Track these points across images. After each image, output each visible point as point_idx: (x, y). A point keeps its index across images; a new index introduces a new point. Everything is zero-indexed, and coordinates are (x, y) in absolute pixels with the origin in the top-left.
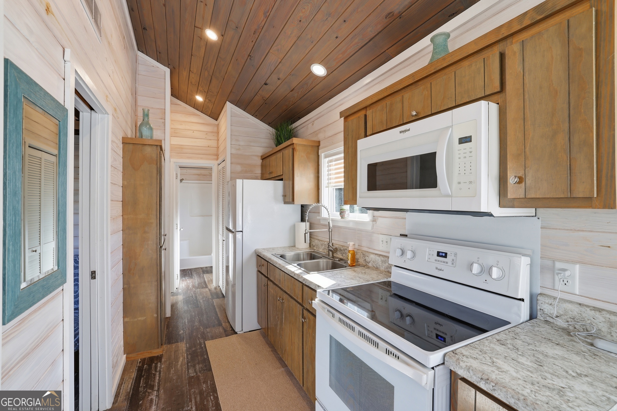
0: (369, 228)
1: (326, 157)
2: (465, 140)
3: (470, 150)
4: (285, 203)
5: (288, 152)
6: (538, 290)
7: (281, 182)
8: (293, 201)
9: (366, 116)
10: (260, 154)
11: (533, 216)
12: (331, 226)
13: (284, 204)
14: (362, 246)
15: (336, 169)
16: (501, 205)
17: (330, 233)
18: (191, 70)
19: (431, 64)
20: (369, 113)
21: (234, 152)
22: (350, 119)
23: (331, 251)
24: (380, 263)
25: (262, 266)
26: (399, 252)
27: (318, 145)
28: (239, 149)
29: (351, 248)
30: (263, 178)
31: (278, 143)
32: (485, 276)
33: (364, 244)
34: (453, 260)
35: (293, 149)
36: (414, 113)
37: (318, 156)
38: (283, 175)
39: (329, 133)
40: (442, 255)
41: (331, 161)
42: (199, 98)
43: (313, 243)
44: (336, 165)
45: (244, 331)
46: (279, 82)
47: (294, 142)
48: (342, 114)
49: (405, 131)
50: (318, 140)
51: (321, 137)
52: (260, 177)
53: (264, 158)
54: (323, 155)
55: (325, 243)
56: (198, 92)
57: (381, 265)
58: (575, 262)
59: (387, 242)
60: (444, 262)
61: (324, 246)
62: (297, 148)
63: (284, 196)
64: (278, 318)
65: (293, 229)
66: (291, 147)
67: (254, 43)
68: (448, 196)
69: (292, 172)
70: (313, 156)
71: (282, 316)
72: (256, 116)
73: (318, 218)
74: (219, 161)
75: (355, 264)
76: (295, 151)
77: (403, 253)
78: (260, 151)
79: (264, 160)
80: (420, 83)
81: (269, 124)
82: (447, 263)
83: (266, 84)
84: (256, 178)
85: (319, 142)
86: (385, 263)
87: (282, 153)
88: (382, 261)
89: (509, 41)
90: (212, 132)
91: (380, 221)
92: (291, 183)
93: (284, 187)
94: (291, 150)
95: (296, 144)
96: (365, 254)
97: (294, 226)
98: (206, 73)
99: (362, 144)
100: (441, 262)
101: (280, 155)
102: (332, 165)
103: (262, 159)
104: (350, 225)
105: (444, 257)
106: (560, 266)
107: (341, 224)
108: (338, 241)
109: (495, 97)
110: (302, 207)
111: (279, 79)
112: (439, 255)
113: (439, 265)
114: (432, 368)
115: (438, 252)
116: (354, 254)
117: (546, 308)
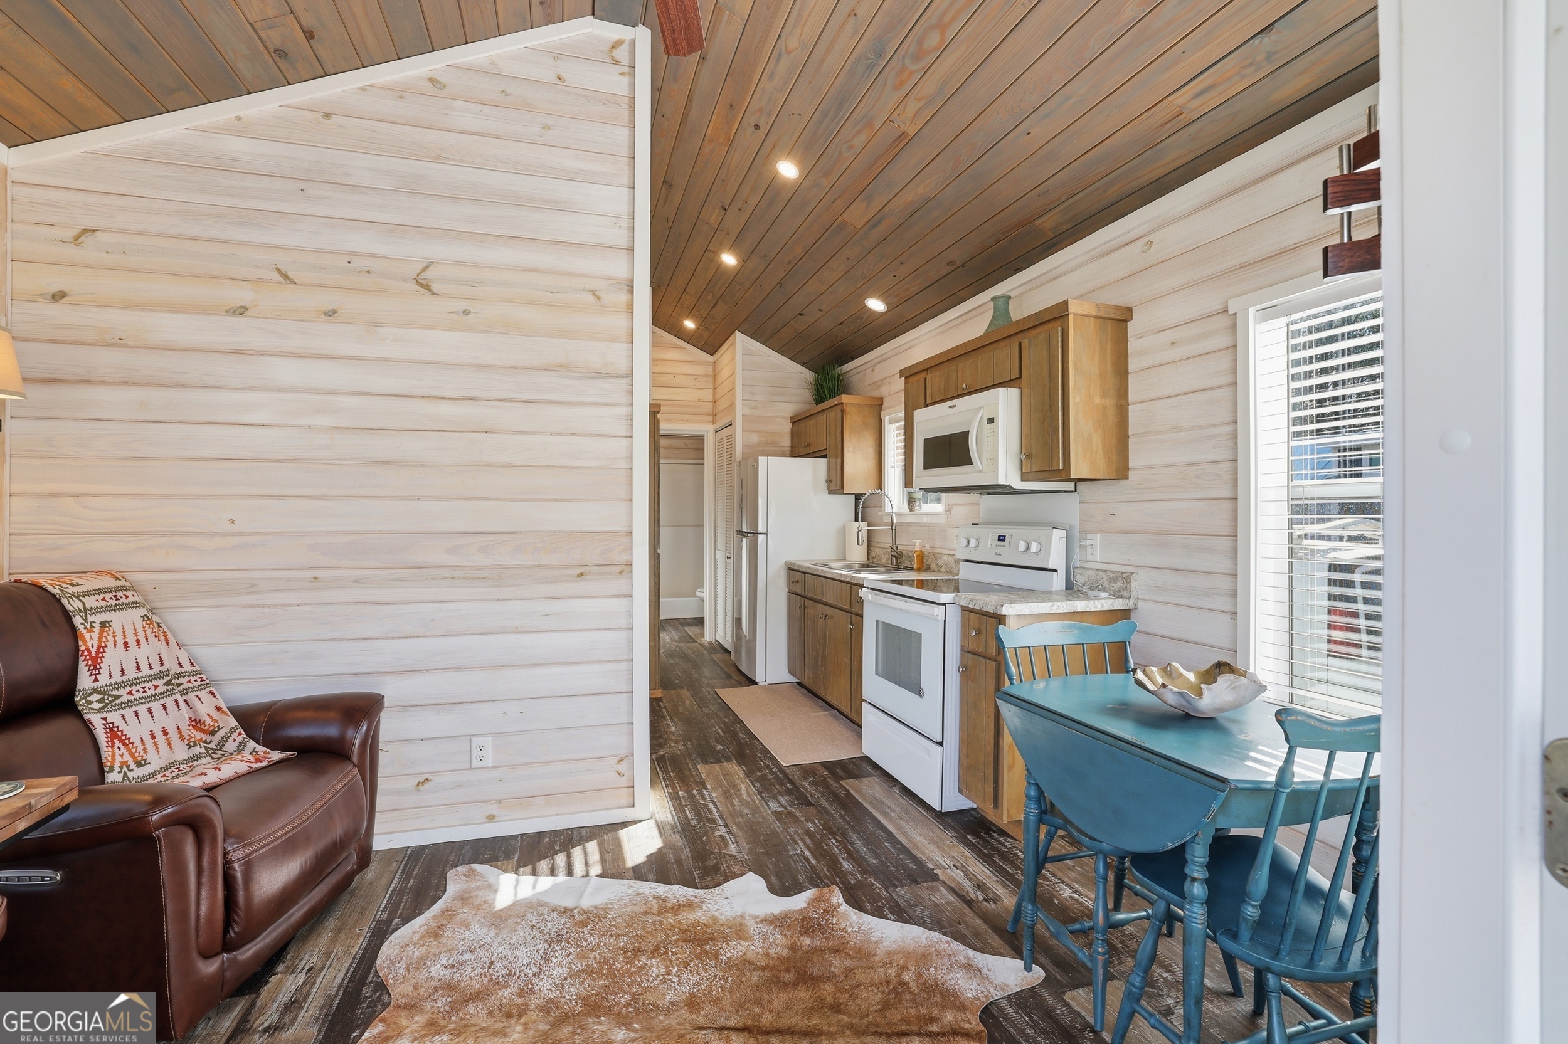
0: (942, 520)
1: (890, 423)
2: (991, 421)
3: (994, 430)
4: (830, 492)
5: (834, 414)
6: (1074, 564)
7: (824, 460)
8: (842, 489)
9: (925, 379)
10: (790, 415)
11: (1072, 492)
12: (895, 522)
13: (828, 494)
14: (932, 546)
16: (1022, 479)
17: (894, 531)
18: (687, 290)
19: (986, 335)
20: (929, 376)
21: (747, 411)
22: (912, 379)
23: (894, 556)
25: (797, 583)
26: (966, 542)
27: (880, 403)
28: (755, 408)
29: (917, 548)
30: (795, 452)
31: (820, 398)
32: (1029, 553)
33: (937, 544)
34: (1009, 541)
35: (842, 411)
36: (965, 387)
37: (880, 421)
38: (826, 448)
39: (895, 387)
40: (1002, 539)
41: (896, 429)
42: (689, 324)
43: (873, 553)
45: (768, 682)
46: (822, 313)
47: (843, 401)
48: (902, 373)
49: (953, 406)
50: (879, 396)
51: (882, 391)
52: (788, 453)
53: (795, 421)
54: (887, 419)
56: (690, 315)
57: (954, 567)
58: (1097, 532)
59: (957, 537)
60: (1002, 546)
62: (848, 409)
63: (829, 481)
64: (820, 645)
65: (843, 531)
66: (839, 407)
68: (980, 470)
69: (840, 445)
70: (872, 422)
71: (826, 637)
72: (782, 353)
73: (880, 513)
74: (718, 425)
75: (924, 567)
76: (845, 413)
77: (969, 542)
78: (788, 409)
79: (795, 424)
80: (972, 353)
81: (803, 364)
82: (1005, 546)
83: (801, 314)
84: (783, 455)
85: (881, 399)
86: (954, 563)
87: (825, 416)
88: (951, 561)
89: (1025, 333)
90: (705, 376)
91: (955, 510)
92: (839, 461)
93: (829, 467)
94: (839, 413)
95: (847, 404)
96: (936, 556)
97: (844, 527)
98: (710, 296)
99: (919, 415)
100: (1000, 546)
101: (822, 418)
103: (793, 423)
104: (925, 520)
105: (1004, 540)
106: (1089, 536)
107: (909, 520)
108: (904, 545)
109: (1018, 382)
110: (858, 497)
111: (821, 310)
112: (999, 540)
113: (999, 550)
114: (944, 604)
115: (999, 536)
116: (922, 556)
117: (1080, 579)
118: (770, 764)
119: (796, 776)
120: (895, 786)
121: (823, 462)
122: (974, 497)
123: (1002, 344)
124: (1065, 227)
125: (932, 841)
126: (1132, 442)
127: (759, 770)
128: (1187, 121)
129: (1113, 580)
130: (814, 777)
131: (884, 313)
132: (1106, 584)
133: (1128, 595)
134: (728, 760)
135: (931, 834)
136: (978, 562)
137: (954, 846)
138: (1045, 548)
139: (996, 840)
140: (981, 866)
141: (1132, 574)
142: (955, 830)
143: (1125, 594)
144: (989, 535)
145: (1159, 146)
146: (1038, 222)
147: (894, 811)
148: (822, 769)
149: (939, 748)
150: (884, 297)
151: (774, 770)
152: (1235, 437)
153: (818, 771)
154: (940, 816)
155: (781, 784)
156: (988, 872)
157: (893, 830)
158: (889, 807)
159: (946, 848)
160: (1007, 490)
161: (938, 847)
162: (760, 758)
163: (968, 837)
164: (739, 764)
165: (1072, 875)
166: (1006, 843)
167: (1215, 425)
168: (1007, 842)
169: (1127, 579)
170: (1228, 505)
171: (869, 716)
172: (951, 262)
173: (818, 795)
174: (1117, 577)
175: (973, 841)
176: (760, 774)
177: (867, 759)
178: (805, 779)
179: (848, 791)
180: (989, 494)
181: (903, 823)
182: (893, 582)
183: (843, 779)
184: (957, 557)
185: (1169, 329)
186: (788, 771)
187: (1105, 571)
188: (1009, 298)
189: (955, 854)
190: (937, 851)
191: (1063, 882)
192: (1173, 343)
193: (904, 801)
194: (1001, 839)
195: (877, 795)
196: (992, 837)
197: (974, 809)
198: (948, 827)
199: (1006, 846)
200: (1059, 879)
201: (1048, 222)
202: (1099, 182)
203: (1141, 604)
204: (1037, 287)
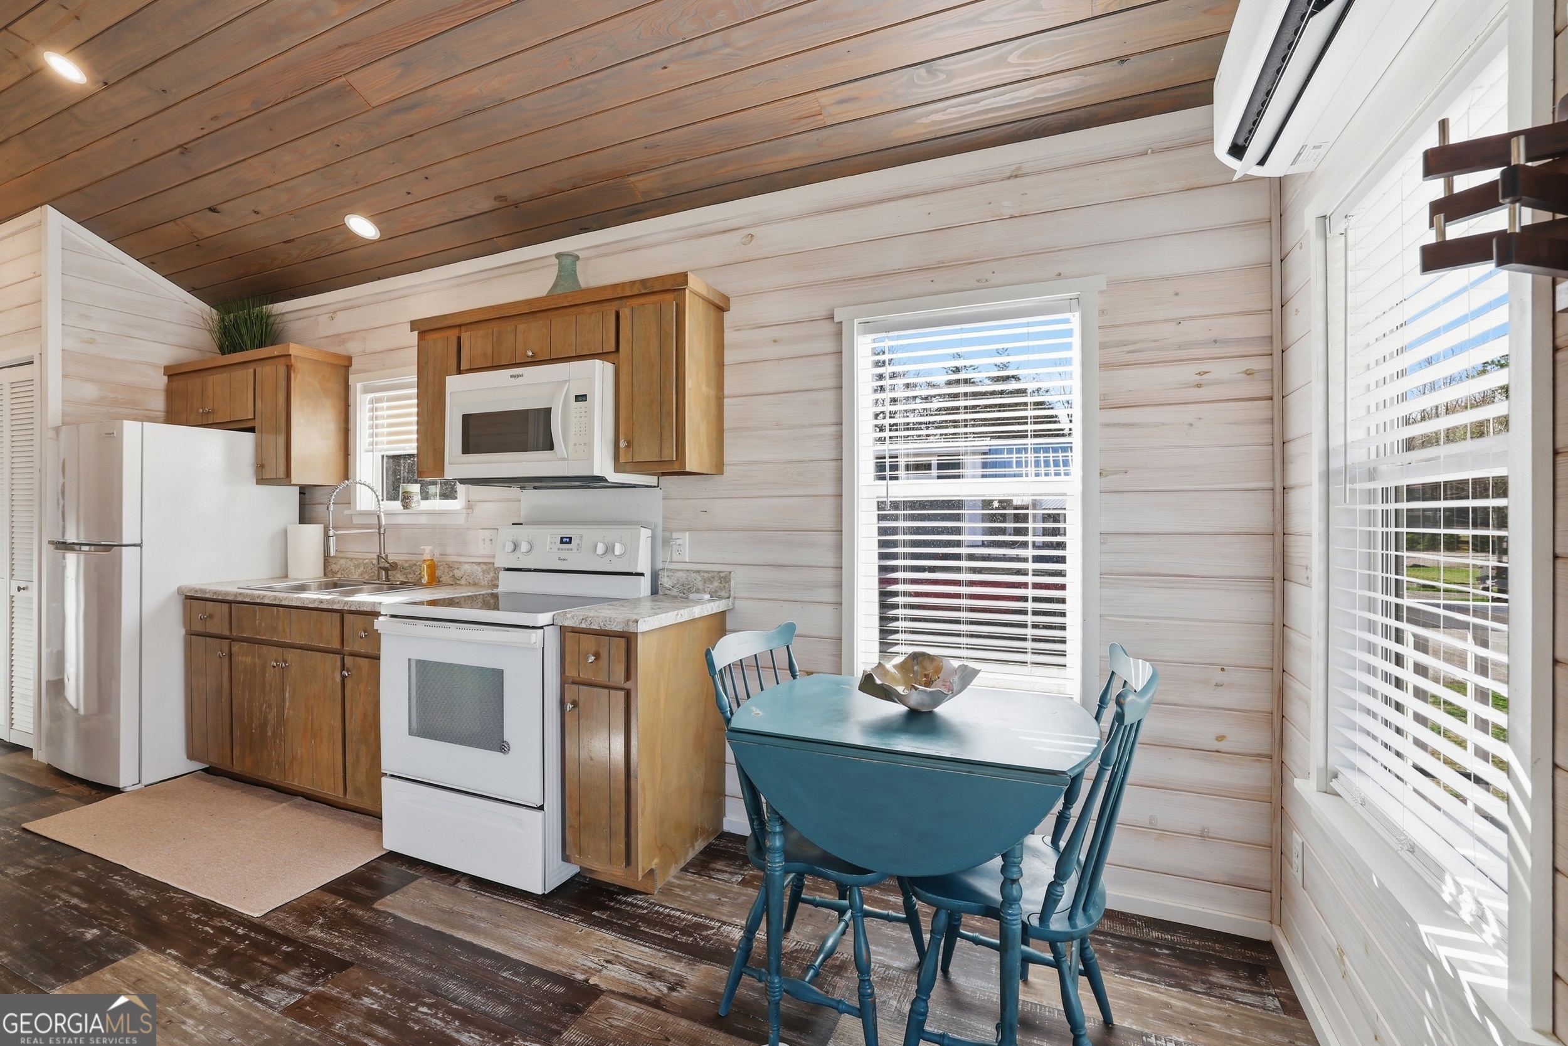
0: (461, 520)
1: (366, 390)
2: (580, 398)
3: (586, 410)
4: (261, 481)
5: (273, 370)
6: (660, 565)
7: (249, 436)
8: (286, 478)
9: (459, 339)
11: (654, 487)
12: (384, 523)
13: (257, 484)
14: (447, 553)
15: (390, 417)
16: (616, 471)
17: (382, 536)
19: (550, 296)
20: (464, 336)
21: (75, 345)
22: (430, 337)
23: (384, 569)
24: (480, 575)
25: (208, 619)
26: (510, 547)
27: (346, 364)
28: (91, 342)
29: (427, 557)
30: (177, 420)
31: (230, 344)
32: (609, 556)
33: (450, 550)
34: (578, 545)
35: (289, 368)
36: (530, 354)
38: (254, 418)
39: (375, 343)
40: (566, 541)
41: (379, 400)
43: (333, 566)
44: (389, 408)
45: (145, 781)
46: (254, 218)
47: (290, 352)
48: (414, 325)
49: (518, 376)
50: (346, 354)
51: (353, 348)
52: (164, 417)
53: (177, 374)
54: (359, 386)
55: (365, 562)
57: (481, 578)
58: (686, 530)
59: (491, 540)
60: (568, 550)
61: (362, 569)
62: (298, 365)
63: (258, 467)
64: (269, 705)
65: (282, 540)
66: (283, 360)
67: (200, 135)
68: (564, 459)
69: (284, 415)
70: (335, 386)
71: (284, 695)
72: (151, 265)
73: (346, 512)
75: (435, 581)
76: (294, 371)
77: (516, 547)
78: (166, 354)
79: (176, 379)
80: (539, 315)
81: (192, 290)
82: (571, 550)
83: (213, 210)
85: (350, 359)
86: (489, 574)
87: (252, 371)
88: (484, 572)
89: (624, 301)
91: (480, 508)
92: (281, 439)
93: (259, 448)
94: (282, 370)
95: (296, 357)
96: (452, 565)
97: (285, 532)
99: (453, 383)
100: (565, 549)
101: (243, 373)
102: (382, 409)
103: (169, 376)
104: (423, 520)
105: (570, 542)
106: (675, 535)
107: (401, 520)
108: (395, 553)
109: (612, 356)
110: (304, 490)
111: (256, 212)
112: (562, 542)
113: (563, 555)
114: (541, 628)
115: (562, 538)
116: (433, 567)
117: (665, 581)
118: (227, 924)
119: (291, 926)
120: (458, 881)
121: (246, 440)
122: (514, 491)
123: (588, 309)
124: (661, 195)
125: (560, 940)
126: (727, 436)
127: (210, 942)
128: (821, 124)
129: (710, 580)
130: (325, 916)
131: (373, 242)
132: (700, 585)
133: (727, 595)
134: (127, 950)
135: (551, 931)
136: (529, 570)
137: (588, 934)
138: (632, 550)
139: (625, 903)
140: (635, 946)
141: (730, 572)
142: (577, 912)
143: (723, 594)
144: (549, 536)
145: (786, 140)
146: (632, 179)
147: (480, 919)
148: (329, 898)
149: (540, 814)
150: (376, 217)
151: (240, 931)
152: (839, 437)
153: (324, 902)
154: (543, 901)
155: (270, 951)
156: (647, 950)
157: (499, 949)
158: (472, 916)
159: (581, 942)
160: (594, 482)
161: (573, 945)
162: (198, 921)
163: (595, 913)
164: (158, 949)
165: (725, 909)
166: (640, 903)
167: (818, 425)
168: (639, 900)
169: (725, 579)
170: (831, 501)
171: (392, 794)
172: (501, 197)
173: (348, 944)
174: (713, 578)
175: (604, 917)
176: (214, 951)
177: (393, 856)
178: (310, 924)
179: (395, 917)
180: (535, 488)
181: (506, 932)
182: (433, 603)
183: (374, 900)
184: (496, 565)
185: (769, 326)
186: (268, 923)
187: (699, 572)
188: (577, 258)
189: (597, 945)
190: (572, 951)
191: (724, 923)
192: (775, 341)
193: (485, 899)
194: (630, 900)
195: (445, 906)
196: (619, 902)
197: (577, 875)
198: (564, 911)
199: (641, 907)
200: (719, 921)
201: (643, 183)
202: (714, 156)
203: (738, 603)
204: (606, 255)
